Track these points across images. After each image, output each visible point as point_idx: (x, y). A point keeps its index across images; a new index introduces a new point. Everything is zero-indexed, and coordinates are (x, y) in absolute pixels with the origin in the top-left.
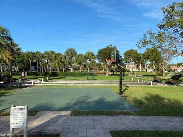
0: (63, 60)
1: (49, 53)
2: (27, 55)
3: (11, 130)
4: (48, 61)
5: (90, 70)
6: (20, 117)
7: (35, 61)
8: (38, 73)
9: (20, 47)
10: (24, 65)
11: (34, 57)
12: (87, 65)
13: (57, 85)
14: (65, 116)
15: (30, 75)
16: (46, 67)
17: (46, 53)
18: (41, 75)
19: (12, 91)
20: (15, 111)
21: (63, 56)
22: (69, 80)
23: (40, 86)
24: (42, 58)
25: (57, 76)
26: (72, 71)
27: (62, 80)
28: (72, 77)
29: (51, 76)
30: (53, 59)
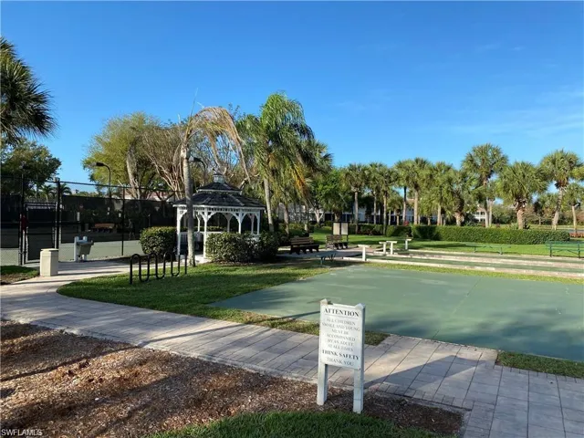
0: (456, 187)
1: (410, 165)
2: (347, 174)
3: (321, 368)
4: (408, 190)
5: (560, 223)
6: (343, 335)
7: (367, 192)
8: (377, 227)
9: (329, 152)
10: (340, 205)
11: (367, 180)
12: (547, 203)
13: (438, 265)
14: (477, 363)
15: (354, 233)
16: (399, 211)
17: (400, 166)
18: (385, 235)
19: (312, 271)
20: (332, 316)
21: (455, 172)
22: (478, 254)
23: (386, 265)
24: (390, 182)
25: (437, 238)
26: (488, 225)
27: (455, 253)
28: (488, 246)
29: (416, 238)
30: (423, 186)
